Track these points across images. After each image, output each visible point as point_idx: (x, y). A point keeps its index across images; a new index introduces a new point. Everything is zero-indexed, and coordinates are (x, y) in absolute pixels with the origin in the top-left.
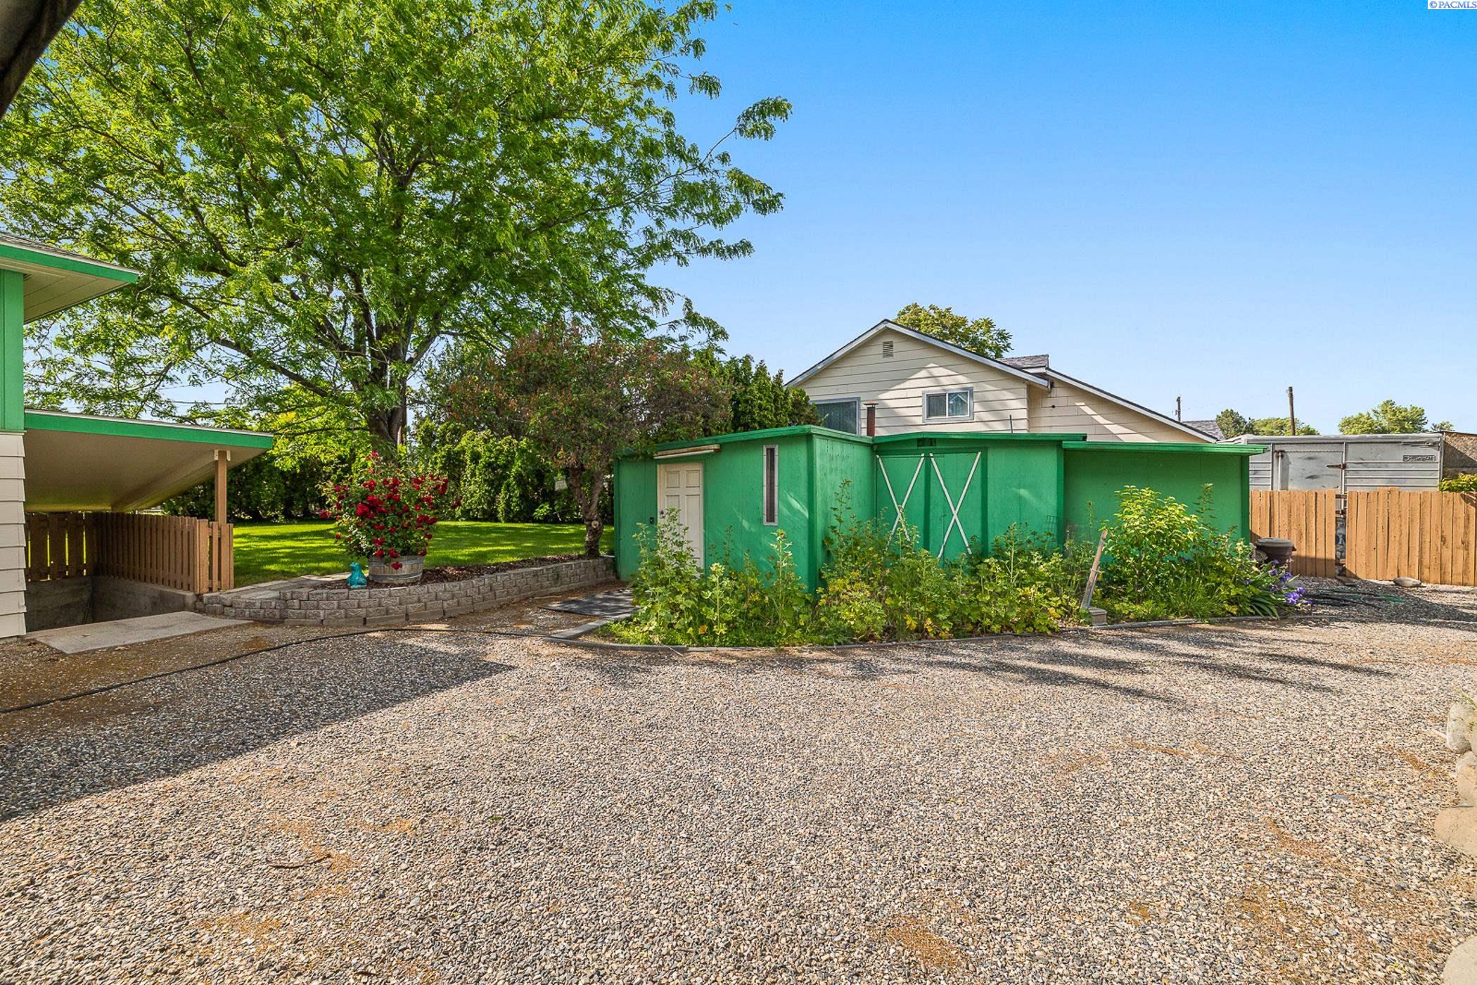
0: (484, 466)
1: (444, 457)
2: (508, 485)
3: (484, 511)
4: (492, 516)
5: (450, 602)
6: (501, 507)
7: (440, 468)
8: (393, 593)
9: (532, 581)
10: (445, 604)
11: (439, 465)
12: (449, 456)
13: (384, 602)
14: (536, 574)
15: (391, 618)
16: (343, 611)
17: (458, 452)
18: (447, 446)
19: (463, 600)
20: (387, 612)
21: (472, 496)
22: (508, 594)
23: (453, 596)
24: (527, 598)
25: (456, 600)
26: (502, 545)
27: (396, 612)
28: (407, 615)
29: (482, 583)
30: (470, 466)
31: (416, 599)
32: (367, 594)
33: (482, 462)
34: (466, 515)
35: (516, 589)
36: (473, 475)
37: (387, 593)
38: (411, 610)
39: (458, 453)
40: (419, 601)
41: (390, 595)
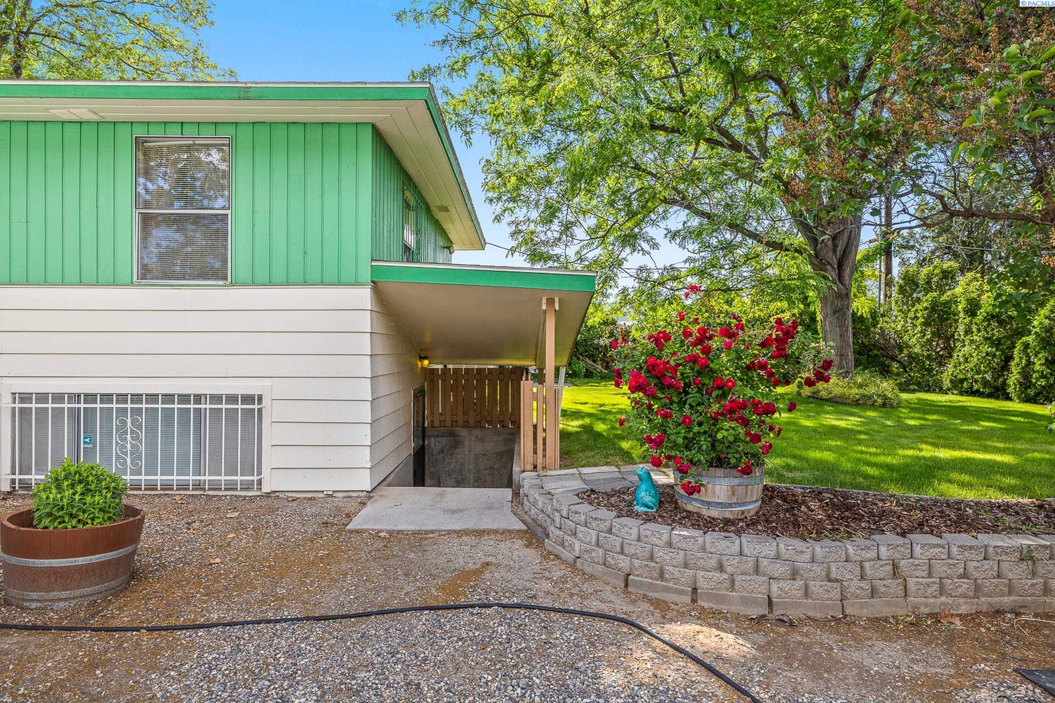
0: (985, 319)
1: (926, 309)
2: (1026, 346)
3: (986, 383)
4: (999, 392)
5: (787, 585)
6: (1014, 378)
7: (923, 324)
8: (675, 539)
9: (1016, 572)
10: (774, 587)
11: (921, 320)
12: (933, 307)
13: (659, 554)
14: (1026, 556)
15: (666, 589)
16: (601, 552)
17: (947, 302)
18: (931, 295)
19: (816, 587)
20: (662, 576)
21: (966, 360)
22: (942, 591)
23: (794, 575)
24: (999, 612)
25: (799, 583)
26: (986, 449)
27: (676, 580)
28: (695, 590)
29: (872, 554)
30: (963, 320)
31: (713, 562)
32: (634, 531)
33: (981, 313)
34: (958, 385)
35: (965, 585)
36: (968, 331)
37: (665, 537)
38: (702, 584)
39: (947, 304)
40: (721, 568)
41: (670, 544)
